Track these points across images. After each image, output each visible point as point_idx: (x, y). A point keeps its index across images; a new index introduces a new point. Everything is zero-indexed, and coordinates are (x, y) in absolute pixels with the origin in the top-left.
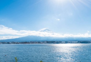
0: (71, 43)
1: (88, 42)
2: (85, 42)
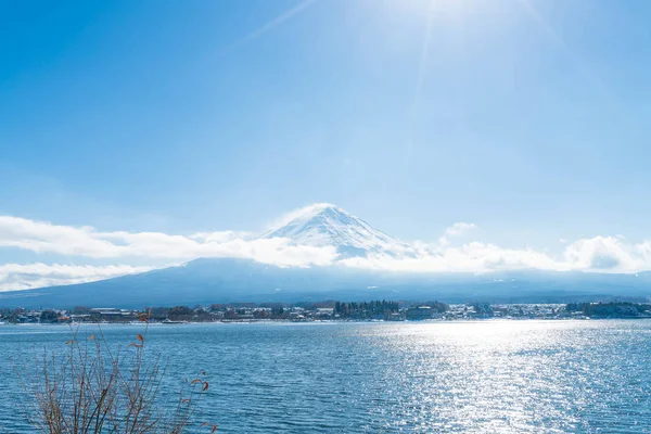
0: (520, 315)
2: (623, 309)
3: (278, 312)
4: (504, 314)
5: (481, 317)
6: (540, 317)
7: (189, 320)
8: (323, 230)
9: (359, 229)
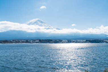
0: (77, 42)
1: (101, 41)
2: (97, 41)
3: (27, 41)
4: (73, 42)
5: (69, 43)
6: (81, 43)
7: (8, 43)
8: (37, 24)
9: (45, 24)
